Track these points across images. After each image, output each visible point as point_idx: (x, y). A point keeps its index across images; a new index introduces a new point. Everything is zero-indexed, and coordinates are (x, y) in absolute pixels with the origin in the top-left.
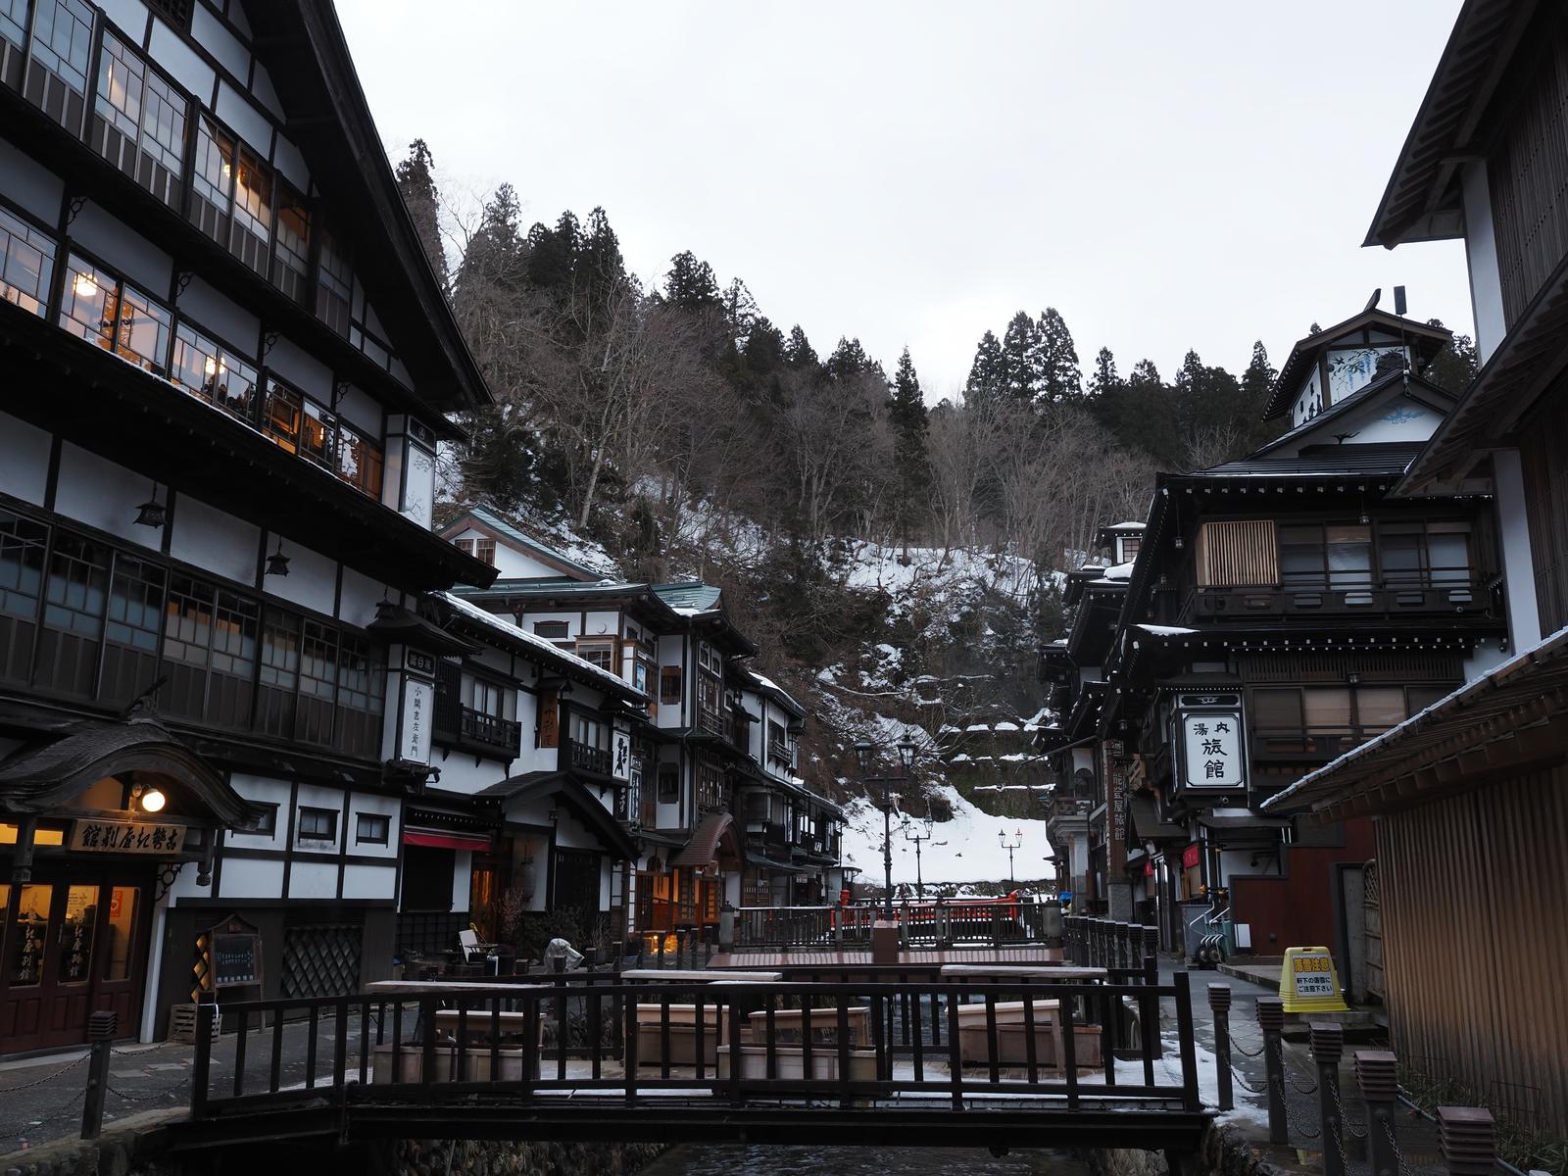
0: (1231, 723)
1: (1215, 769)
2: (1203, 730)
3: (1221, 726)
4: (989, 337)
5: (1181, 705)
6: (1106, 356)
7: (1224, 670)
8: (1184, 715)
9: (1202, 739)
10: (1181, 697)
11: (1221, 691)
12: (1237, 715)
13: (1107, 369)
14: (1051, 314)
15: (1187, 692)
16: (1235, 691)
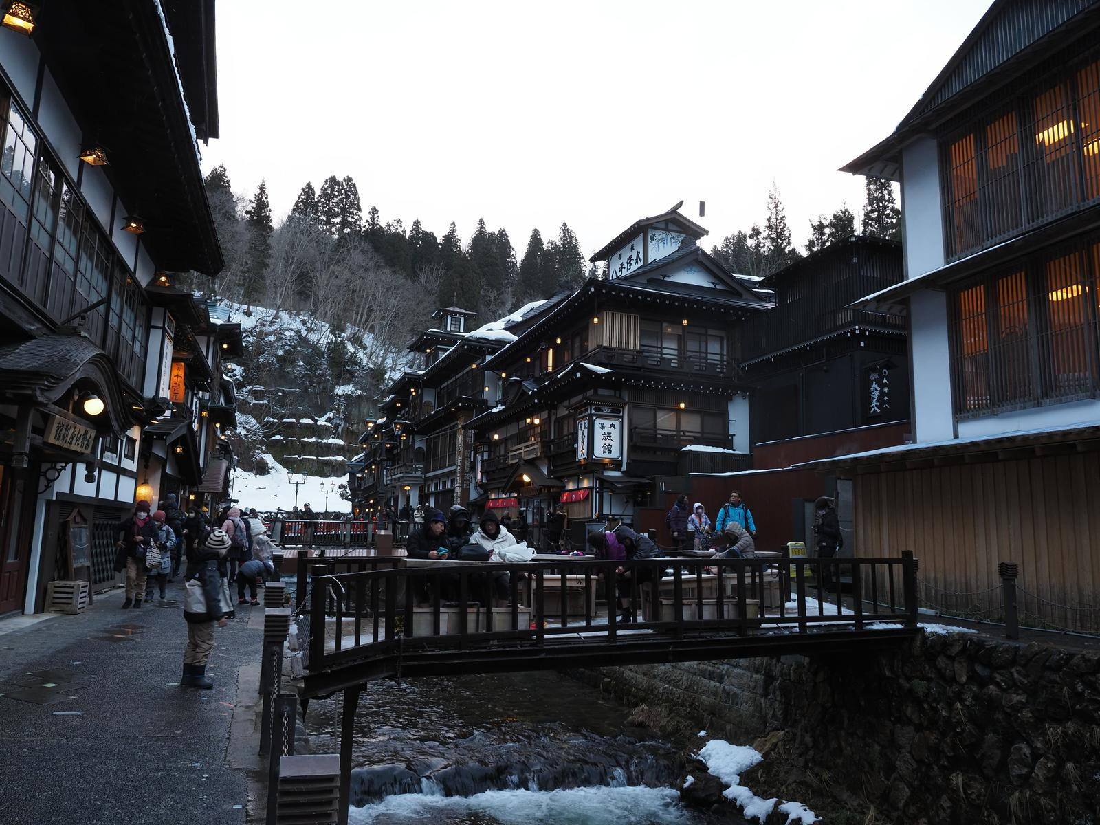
0: (617, 423)
1: (607, 449)
2: (603, 427)
3: (612, 425)
4: (309, 186)
5: (593, 412)
6: (374, 211)
7: (613, 394)
8: (595, 418)
9: (602, 431)
10: (593, 407)
11: (614, 406)
12: (621, 420)
13: (374, 219)
14: (350, 179)
15: (597, 404)
16: (620, 407)
